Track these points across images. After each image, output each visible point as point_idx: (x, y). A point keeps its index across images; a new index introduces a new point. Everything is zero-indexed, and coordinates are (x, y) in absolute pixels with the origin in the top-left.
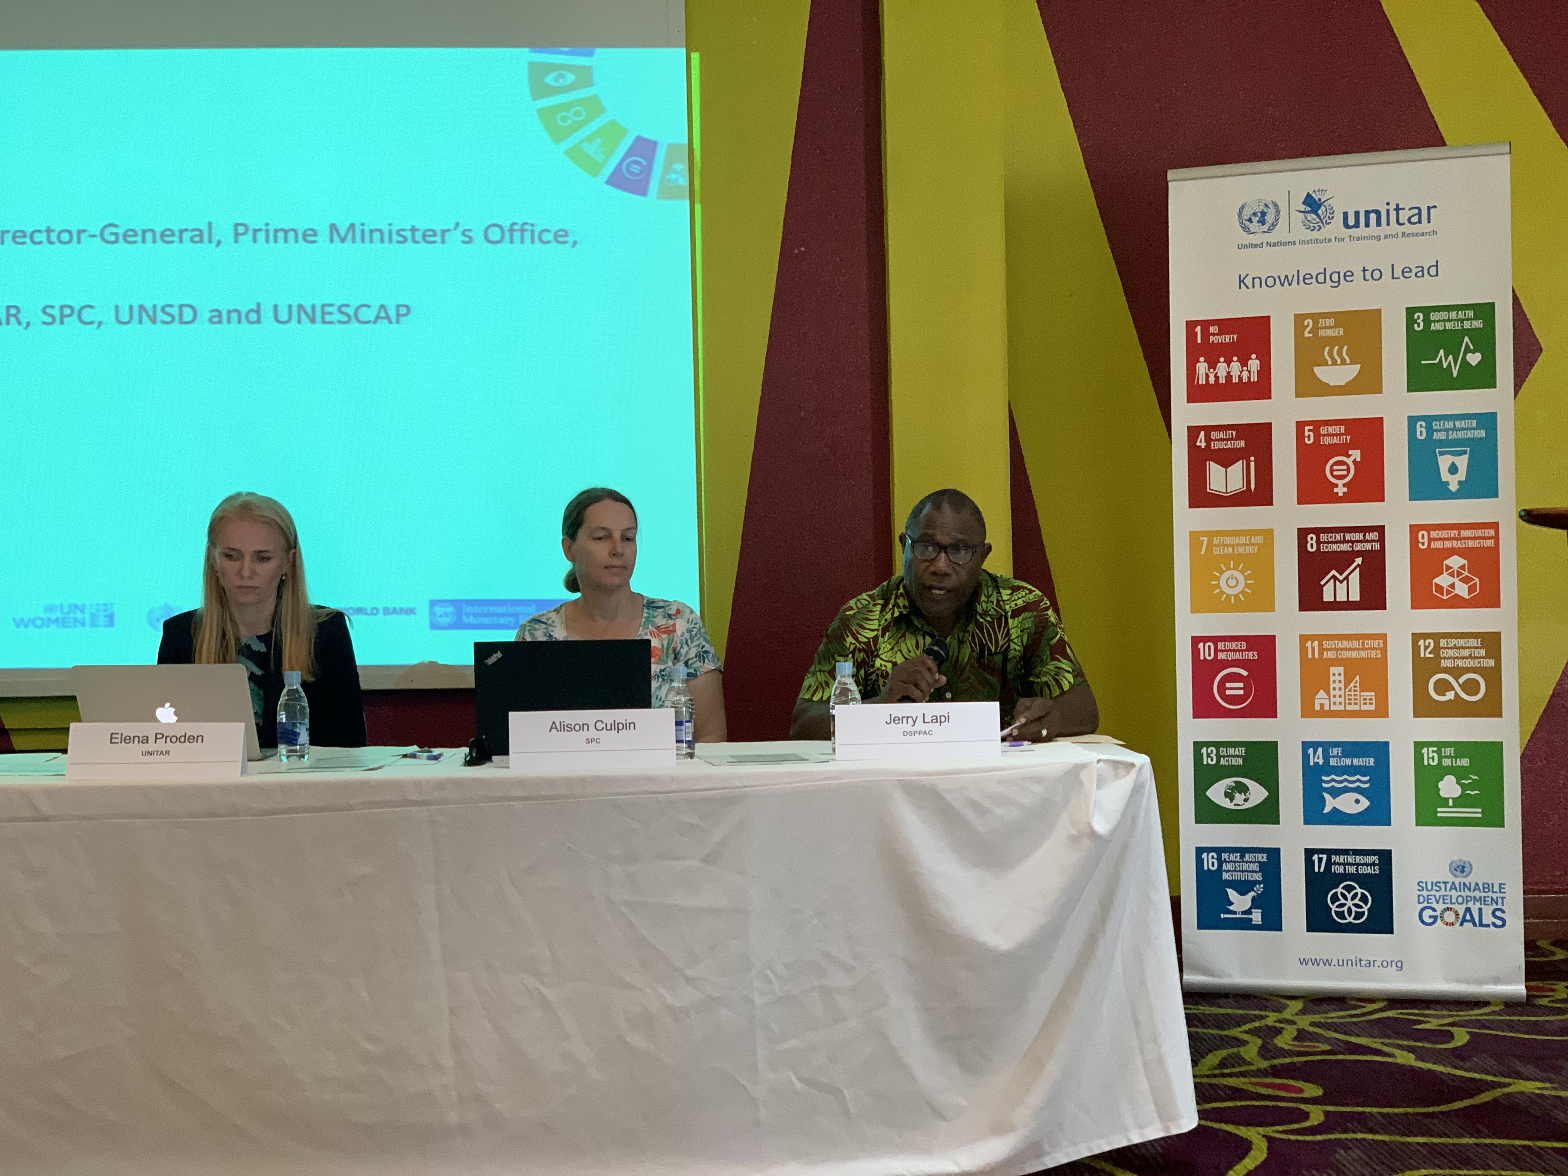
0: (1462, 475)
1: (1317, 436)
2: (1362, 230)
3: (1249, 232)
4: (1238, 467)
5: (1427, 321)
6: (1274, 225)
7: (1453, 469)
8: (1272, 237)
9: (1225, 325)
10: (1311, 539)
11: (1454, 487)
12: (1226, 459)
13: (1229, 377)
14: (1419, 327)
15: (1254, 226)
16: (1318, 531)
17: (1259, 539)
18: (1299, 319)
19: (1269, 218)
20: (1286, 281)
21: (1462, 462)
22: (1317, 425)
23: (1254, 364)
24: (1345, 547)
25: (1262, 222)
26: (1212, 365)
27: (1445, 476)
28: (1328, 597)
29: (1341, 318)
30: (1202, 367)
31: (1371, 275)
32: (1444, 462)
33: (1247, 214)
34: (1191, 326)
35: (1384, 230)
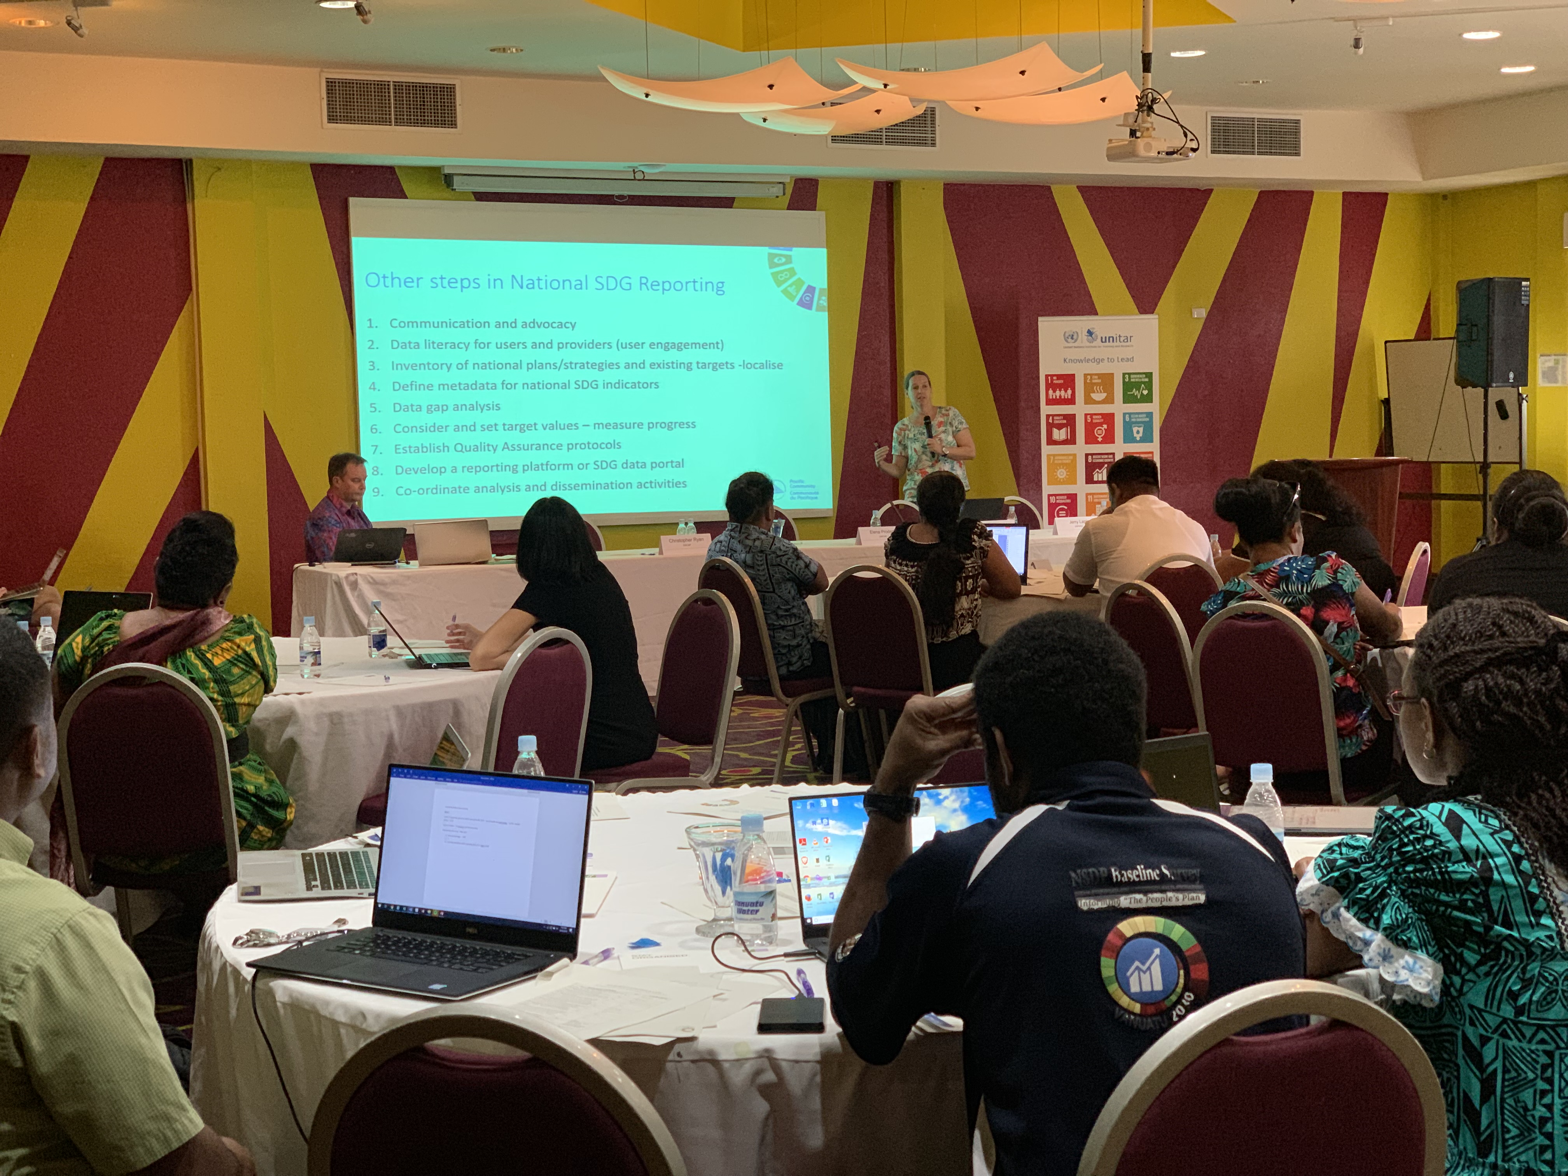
0: (1141, 434)
1: (1092, 419)
2: (1107, 344)
3: (1067, 341)
4: (1064, 430)
5: (1130, 378)
6: (1076, 340)
7: (1138, 432)
8: (1076, 344)
9: (1059, 377)
10: (1090, 457)
11: (1138, 439)
12: (1060, 427)
13: (1060, 396)
14: (1127, 380)
15: (1070, 340)
16: (1092, 455)
17: (1071, 457)
18: (1086, 375)
19: (1075, 337)
20: (1081, 361)
21: (1141, 430)
22: (1092, 415)
23: (1070, 392)
24: (1101, 461)
25: (1072, 338)
26: (1054, 391)
27: (1135, 435)
28: (1095, 479)
29: (1100, 376)
30: (1051, 392)
31: (1111, 360)
32: (1135, 429)
33: (1067, 335)
34: (1047, 376)
35: (1115, 344)
